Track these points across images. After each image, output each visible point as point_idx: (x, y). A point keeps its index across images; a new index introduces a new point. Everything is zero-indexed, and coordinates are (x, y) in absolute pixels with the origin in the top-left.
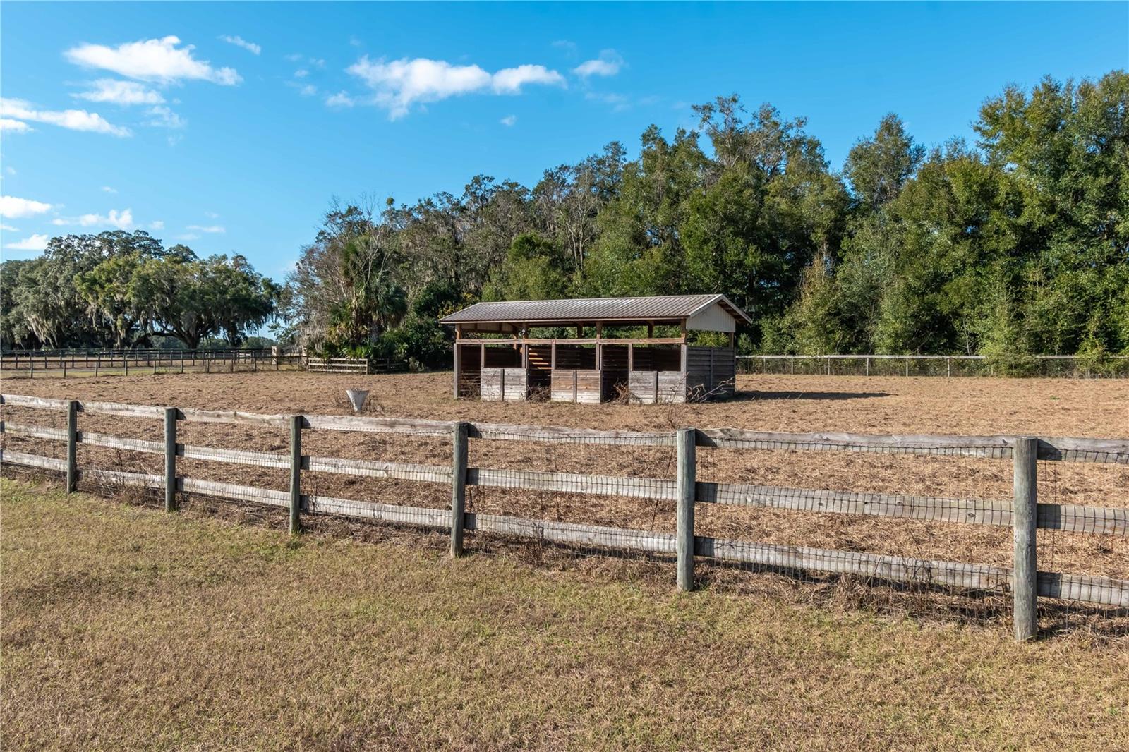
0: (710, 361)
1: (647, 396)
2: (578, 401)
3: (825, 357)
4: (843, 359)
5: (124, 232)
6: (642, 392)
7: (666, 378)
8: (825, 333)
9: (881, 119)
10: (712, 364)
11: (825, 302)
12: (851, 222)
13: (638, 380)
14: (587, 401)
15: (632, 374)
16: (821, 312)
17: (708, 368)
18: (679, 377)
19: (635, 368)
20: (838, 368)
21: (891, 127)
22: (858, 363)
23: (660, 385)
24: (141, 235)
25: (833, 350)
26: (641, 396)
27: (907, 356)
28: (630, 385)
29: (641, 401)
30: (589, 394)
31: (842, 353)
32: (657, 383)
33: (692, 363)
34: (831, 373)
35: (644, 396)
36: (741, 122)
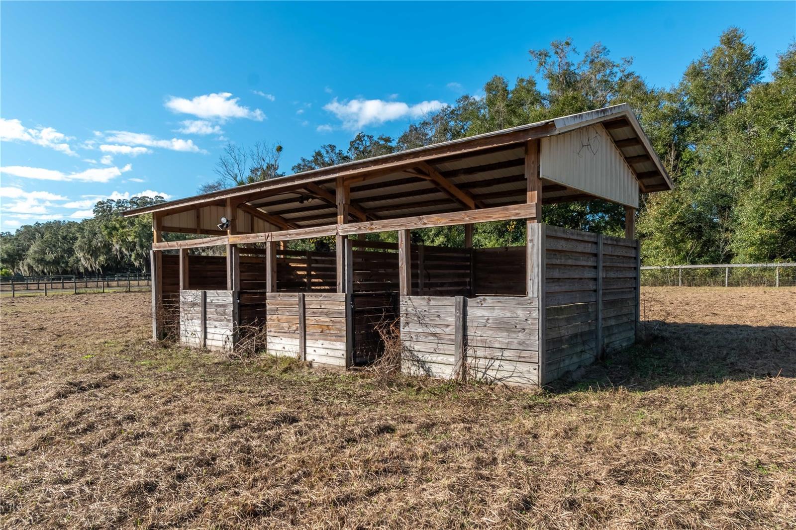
0: (595, 267)
1: (440, 358)
2: (309, 358)
3: (676, 267)
4: (695, 269)
5: (148, 197)
6: (430, 347)
7: (486, 314)
8: (674, 243)
9: (722, 34)
10: (601, 274)
11: (673, 211)
12: (692, 134)
13: (420, 319)
14: (324, 360)
15: (409, 304)
16: (669, 222)
17: (591, 286)
18: (521, 313)
19: (415, 290)
20: (691, 280)
21: (731, 40)
22: (714, 273)
23: (470, 332)
24: (159, 199)
25: (684, 260)
26: (428, 358)
27: (777, 264)
28: (404, 330)
29: (428, 371)
30: (327, 344)
31: (693, 263)
32: (465, 328)
33: (556, 274)
34: (683, 283)
35: (434, 358)
36: (573, 65)
